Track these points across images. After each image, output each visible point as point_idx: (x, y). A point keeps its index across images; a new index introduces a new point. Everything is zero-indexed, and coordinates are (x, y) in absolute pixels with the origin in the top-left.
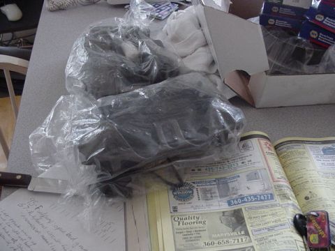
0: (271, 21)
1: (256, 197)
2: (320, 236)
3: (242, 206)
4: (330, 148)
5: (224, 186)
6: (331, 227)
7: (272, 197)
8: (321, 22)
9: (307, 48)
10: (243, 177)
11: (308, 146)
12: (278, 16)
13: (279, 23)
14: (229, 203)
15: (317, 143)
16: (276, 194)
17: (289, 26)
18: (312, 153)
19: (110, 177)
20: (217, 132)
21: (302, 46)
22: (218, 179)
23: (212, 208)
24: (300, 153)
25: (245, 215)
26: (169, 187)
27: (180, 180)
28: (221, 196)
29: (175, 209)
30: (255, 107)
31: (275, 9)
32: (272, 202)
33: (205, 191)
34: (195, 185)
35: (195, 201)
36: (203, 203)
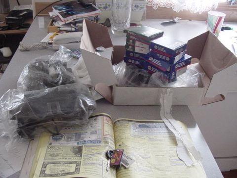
0: (130, 61)
1: (92, 142)
2: (116, 160)
3: (83, 145)
4: (143, 125)
5: (78, 136)
6: (123, 156)
7: (100, 142)
8: (151, 61)
9: (145, 75)
10: (89, 133)
11: (131, 123)
12: (133, 58)
13: (134, 62)
14: (78, 143)
15: (137, 122)
16: (102, 141)
17: (139, 63)
18: (132, 126)
19: (21, 125)
20: (78, 109)
21: (142, 74)
22: (77, 133)
23: (69, 145)
24: (125, 125)
25: (84, 149)
26: (52, 135)
27: (58, 132)
28: (75, 140)
29: (51, 144)
30: (113, 104)
31: (132, 54)
32: (99, 144)
33: (68, 138)
34: (65, 135)
35: (62, 141)
36: (65, 142)
